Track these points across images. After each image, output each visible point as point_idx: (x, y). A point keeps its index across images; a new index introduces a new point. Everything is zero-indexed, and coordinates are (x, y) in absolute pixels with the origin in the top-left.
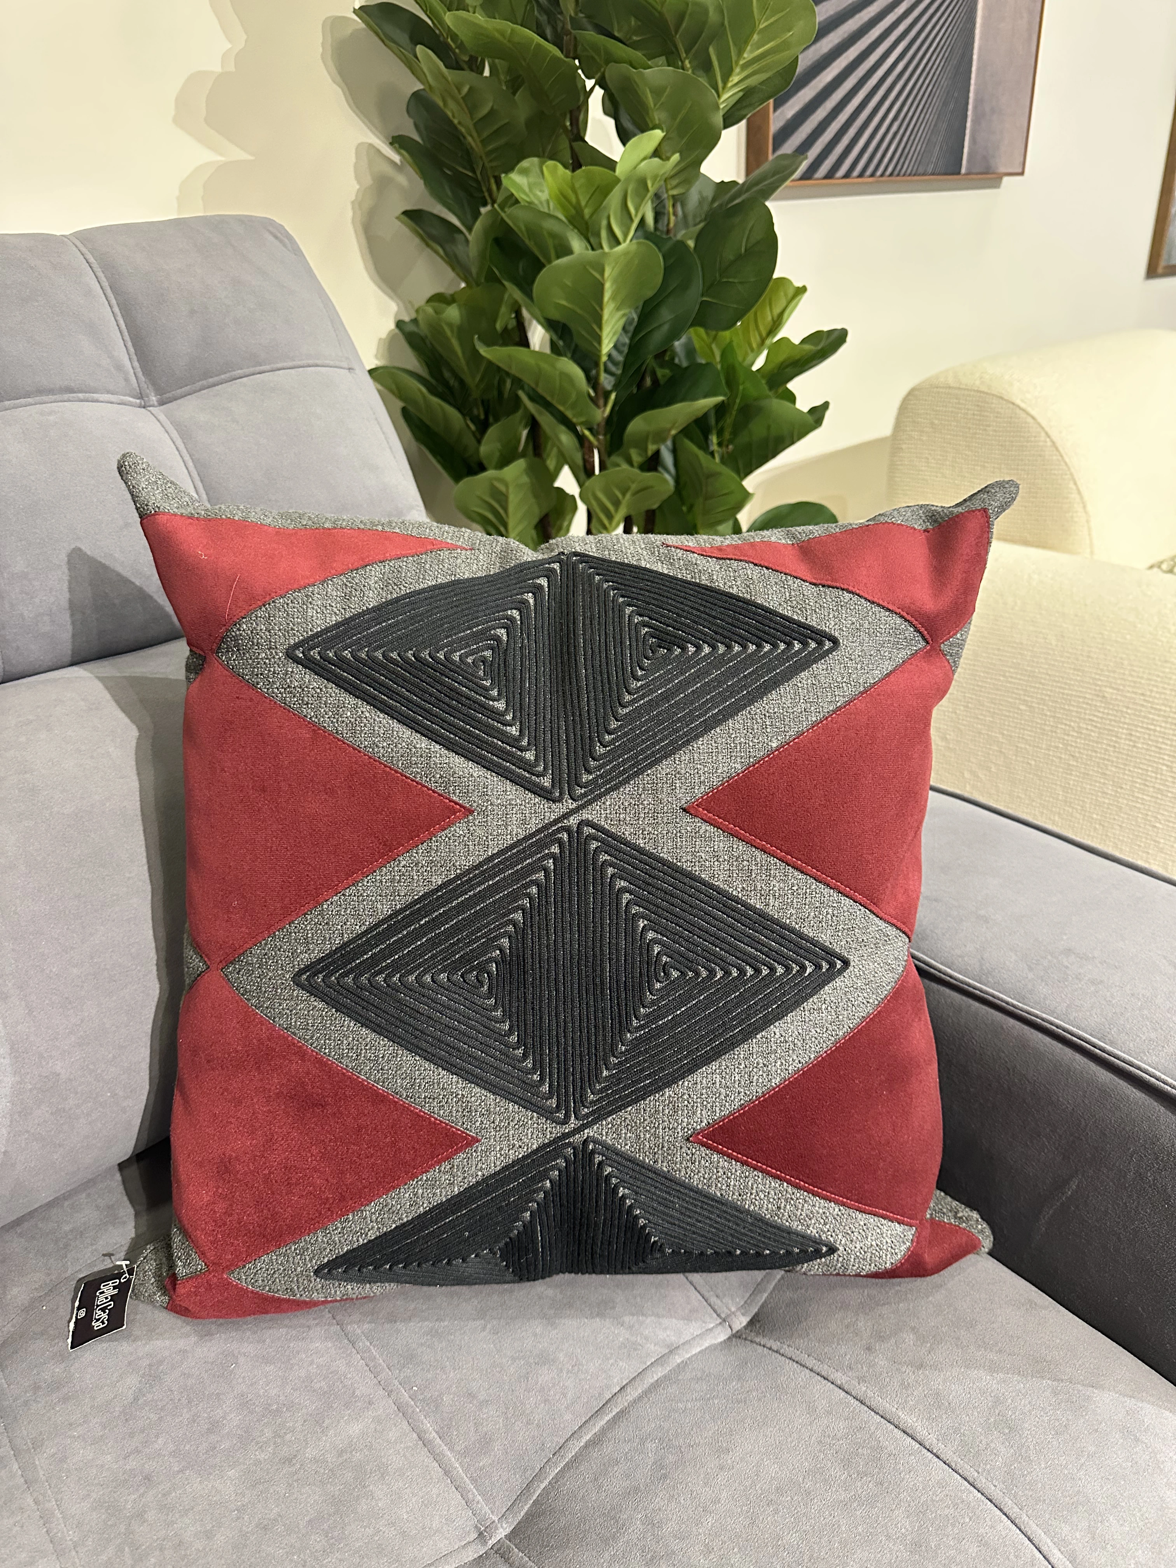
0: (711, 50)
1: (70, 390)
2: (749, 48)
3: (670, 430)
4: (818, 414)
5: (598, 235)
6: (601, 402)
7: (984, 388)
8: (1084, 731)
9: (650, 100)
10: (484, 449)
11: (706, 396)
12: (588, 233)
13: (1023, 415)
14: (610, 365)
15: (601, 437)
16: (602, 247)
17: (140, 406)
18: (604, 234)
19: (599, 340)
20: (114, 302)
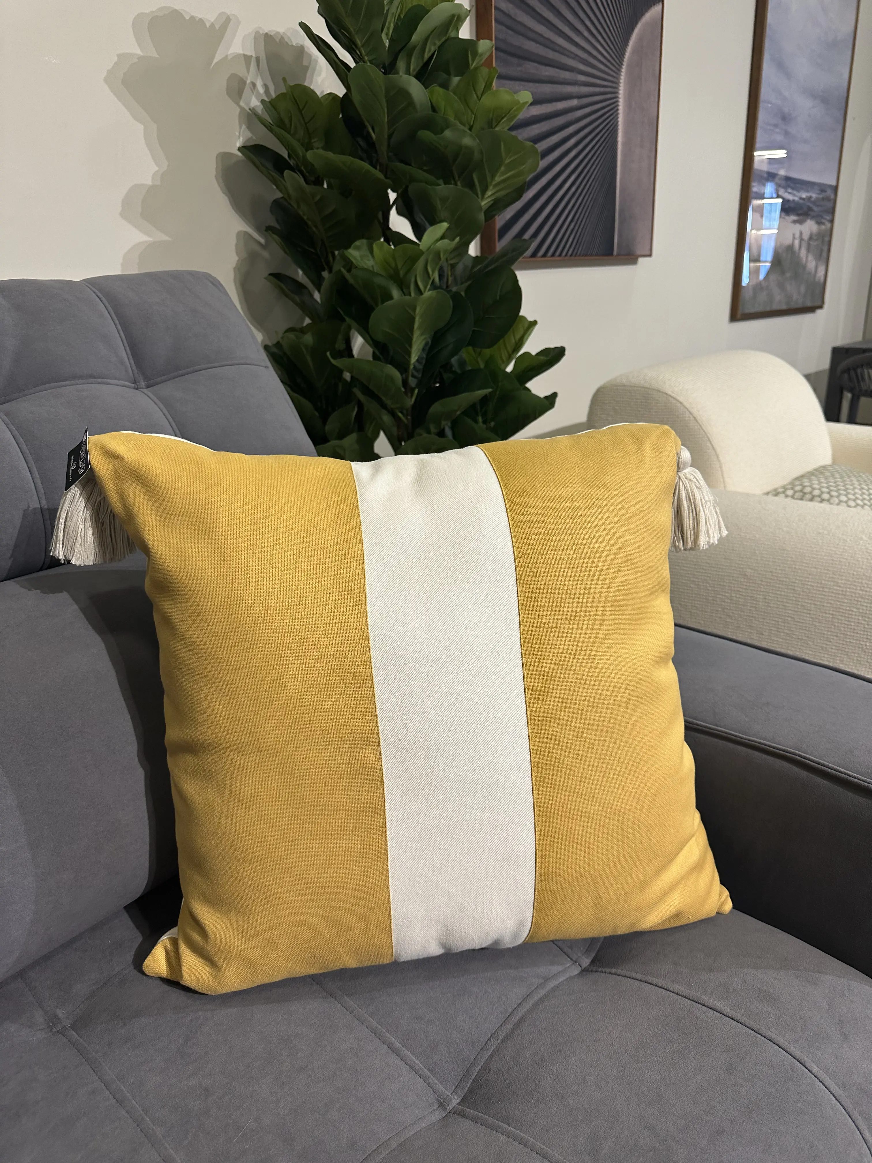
0: (475, 176)
1: (92, 376)
2: (498, 175)
3: (457, 411)
4: (550, 401)
5: (409, 287)
6: (409, 394)
7: (647, 385)
8: (735, 599)
9: (439, 204)
10: (328, 427)
11: (479, 389)
12: (403, 286)
13: (675, 401)
14: (414, 371)
15: (409, 417)
16: (410, 295)
17: (135, 388)
18: (412, 287)
19: (409, 354)
20: (117, 322)
